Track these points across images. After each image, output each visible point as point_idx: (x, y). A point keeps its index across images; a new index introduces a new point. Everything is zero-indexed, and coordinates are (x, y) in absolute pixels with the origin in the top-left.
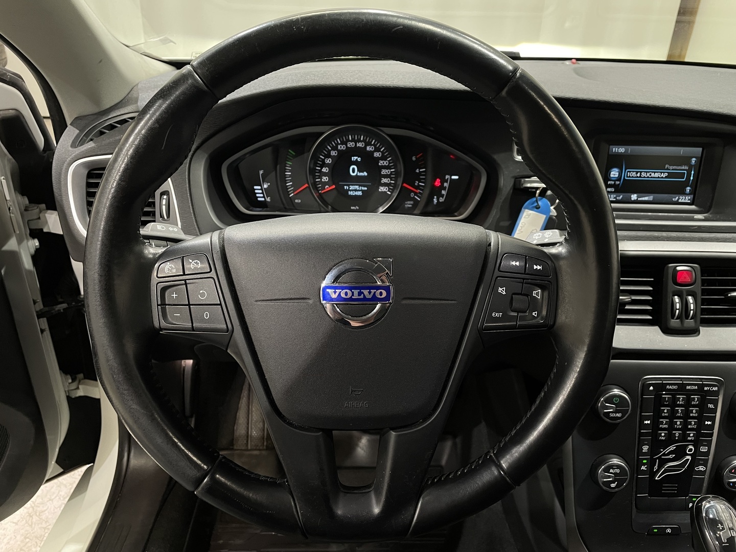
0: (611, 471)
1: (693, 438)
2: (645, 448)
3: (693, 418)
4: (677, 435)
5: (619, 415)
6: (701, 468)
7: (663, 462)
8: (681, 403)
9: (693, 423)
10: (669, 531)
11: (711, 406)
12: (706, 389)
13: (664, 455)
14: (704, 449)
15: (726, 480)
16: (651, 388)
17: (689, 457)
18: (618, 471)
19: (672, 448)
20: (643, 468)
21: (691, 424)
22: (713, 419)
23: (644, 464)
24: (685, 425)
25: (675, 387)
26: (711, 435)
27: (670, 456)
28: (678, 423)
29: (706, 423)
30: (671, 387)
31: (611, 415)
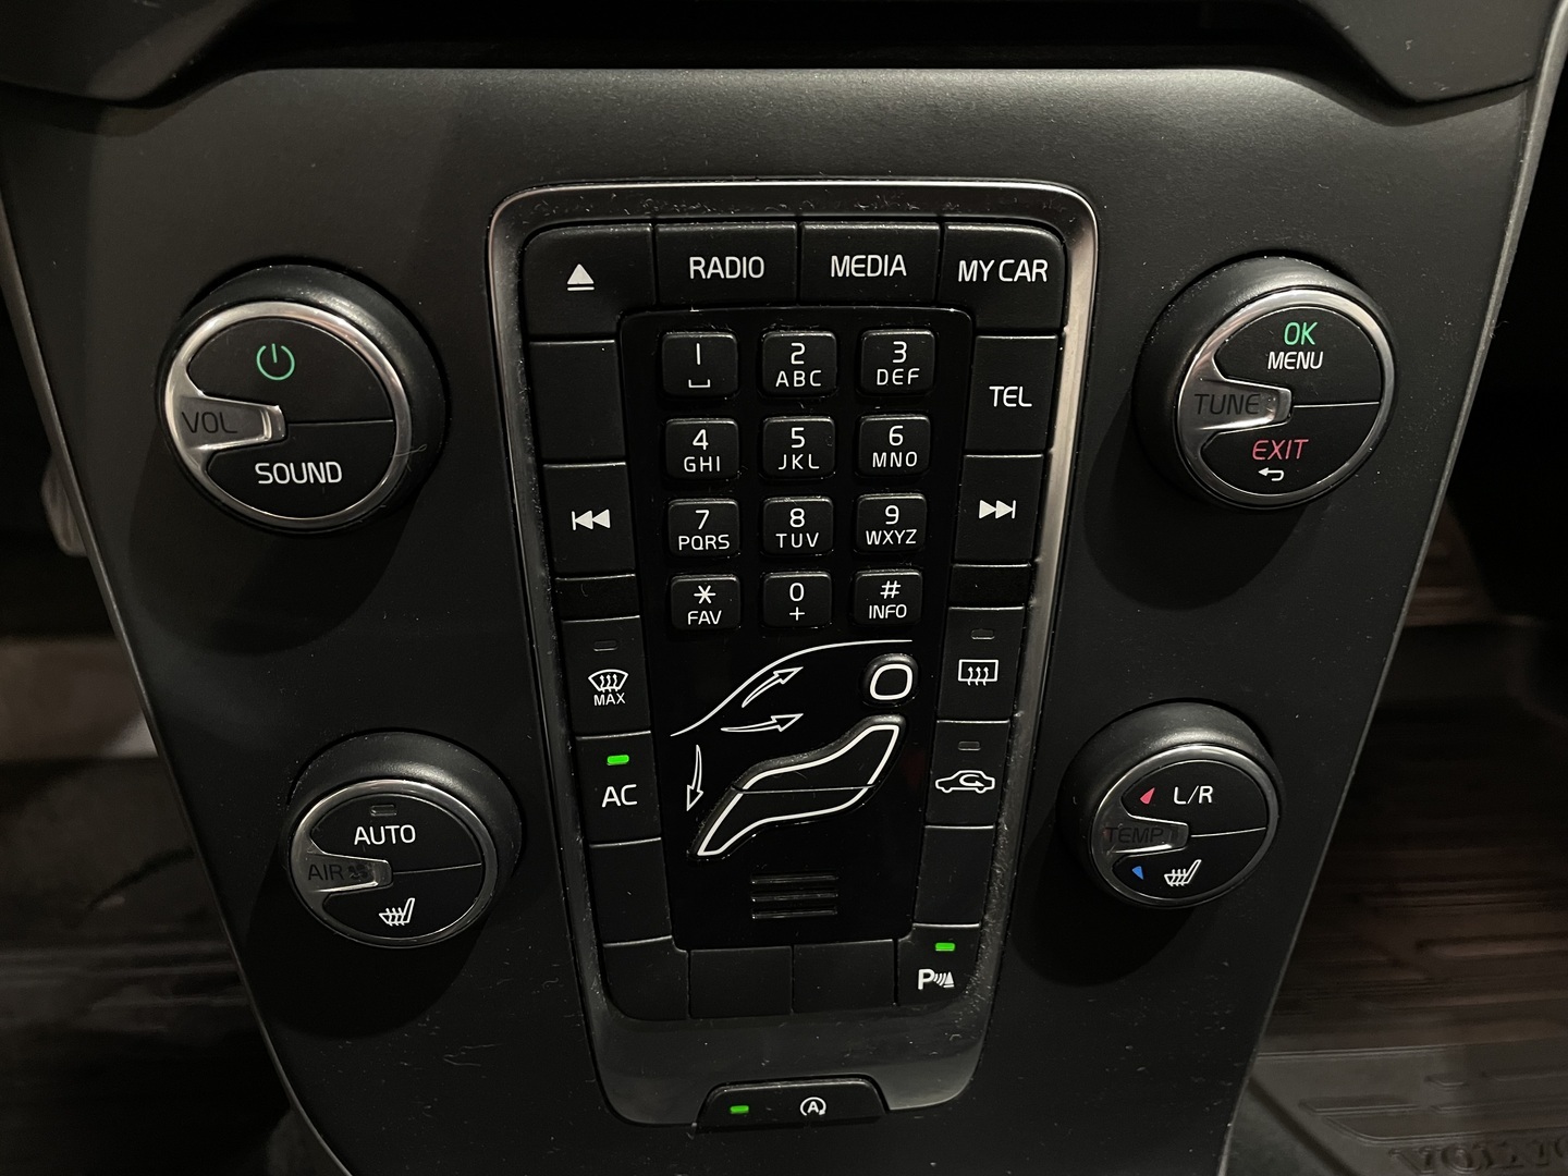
0: (361, 835)
1: (901, 611)
2: (608, 686)
3: (894, 480)
4: (797, 592)
5: (321, 473)
6: (971, 782)
7: (730, 760)
8: (799, 378)
9: (894, 514)
10: (815, 1106)
11: (1007, 395)
12: (967, 272)
13: (734, 714)
14: (978, 674)
15: (1104, 856)
16: (580, 277)
17: (892, 724)
18: (405, 833)
19: (778, 673)
20: (612, 796)
21: (880, 524)
22: (1029, 486)
23: (618, 777)
24: (844, 527)
25: (742, 268)
26: (1023, 587)
27: (773, 723)
28: (797, 518)
29: (985, 509)
30: (716, 268)
31: (270, 475)
